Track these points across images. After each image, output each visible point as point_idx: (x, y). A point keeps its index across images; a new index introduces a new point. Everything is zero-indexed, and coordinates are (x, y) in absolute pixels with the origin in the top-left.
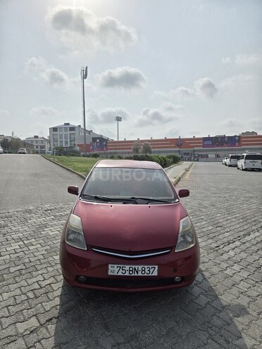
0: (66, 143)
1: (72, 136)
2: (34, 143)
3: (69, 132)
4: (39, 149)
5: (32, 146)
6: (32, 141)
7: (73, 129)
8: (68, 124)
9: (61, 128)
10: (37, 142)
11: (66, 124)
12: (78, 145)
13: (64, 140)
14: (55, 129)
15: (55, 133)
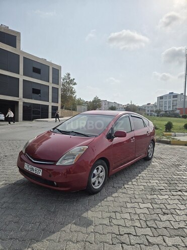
0: (169, 107)
1: (175, 102)
2: (147, 109)
3: (172, 99)
4: (149, 112)
5: (145, 110)
6: (145, 107)
7: (176, 96)
8: (172, 93)
9: (166, 96)
10: (148, 107)
11: (170, 93)
12: (179, 109)
13: (167, 106)
14: (161, 98)
15: (161, 100)
